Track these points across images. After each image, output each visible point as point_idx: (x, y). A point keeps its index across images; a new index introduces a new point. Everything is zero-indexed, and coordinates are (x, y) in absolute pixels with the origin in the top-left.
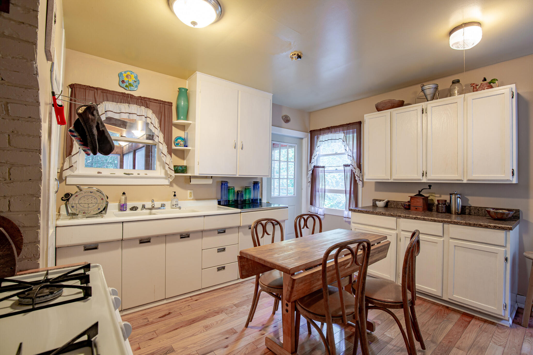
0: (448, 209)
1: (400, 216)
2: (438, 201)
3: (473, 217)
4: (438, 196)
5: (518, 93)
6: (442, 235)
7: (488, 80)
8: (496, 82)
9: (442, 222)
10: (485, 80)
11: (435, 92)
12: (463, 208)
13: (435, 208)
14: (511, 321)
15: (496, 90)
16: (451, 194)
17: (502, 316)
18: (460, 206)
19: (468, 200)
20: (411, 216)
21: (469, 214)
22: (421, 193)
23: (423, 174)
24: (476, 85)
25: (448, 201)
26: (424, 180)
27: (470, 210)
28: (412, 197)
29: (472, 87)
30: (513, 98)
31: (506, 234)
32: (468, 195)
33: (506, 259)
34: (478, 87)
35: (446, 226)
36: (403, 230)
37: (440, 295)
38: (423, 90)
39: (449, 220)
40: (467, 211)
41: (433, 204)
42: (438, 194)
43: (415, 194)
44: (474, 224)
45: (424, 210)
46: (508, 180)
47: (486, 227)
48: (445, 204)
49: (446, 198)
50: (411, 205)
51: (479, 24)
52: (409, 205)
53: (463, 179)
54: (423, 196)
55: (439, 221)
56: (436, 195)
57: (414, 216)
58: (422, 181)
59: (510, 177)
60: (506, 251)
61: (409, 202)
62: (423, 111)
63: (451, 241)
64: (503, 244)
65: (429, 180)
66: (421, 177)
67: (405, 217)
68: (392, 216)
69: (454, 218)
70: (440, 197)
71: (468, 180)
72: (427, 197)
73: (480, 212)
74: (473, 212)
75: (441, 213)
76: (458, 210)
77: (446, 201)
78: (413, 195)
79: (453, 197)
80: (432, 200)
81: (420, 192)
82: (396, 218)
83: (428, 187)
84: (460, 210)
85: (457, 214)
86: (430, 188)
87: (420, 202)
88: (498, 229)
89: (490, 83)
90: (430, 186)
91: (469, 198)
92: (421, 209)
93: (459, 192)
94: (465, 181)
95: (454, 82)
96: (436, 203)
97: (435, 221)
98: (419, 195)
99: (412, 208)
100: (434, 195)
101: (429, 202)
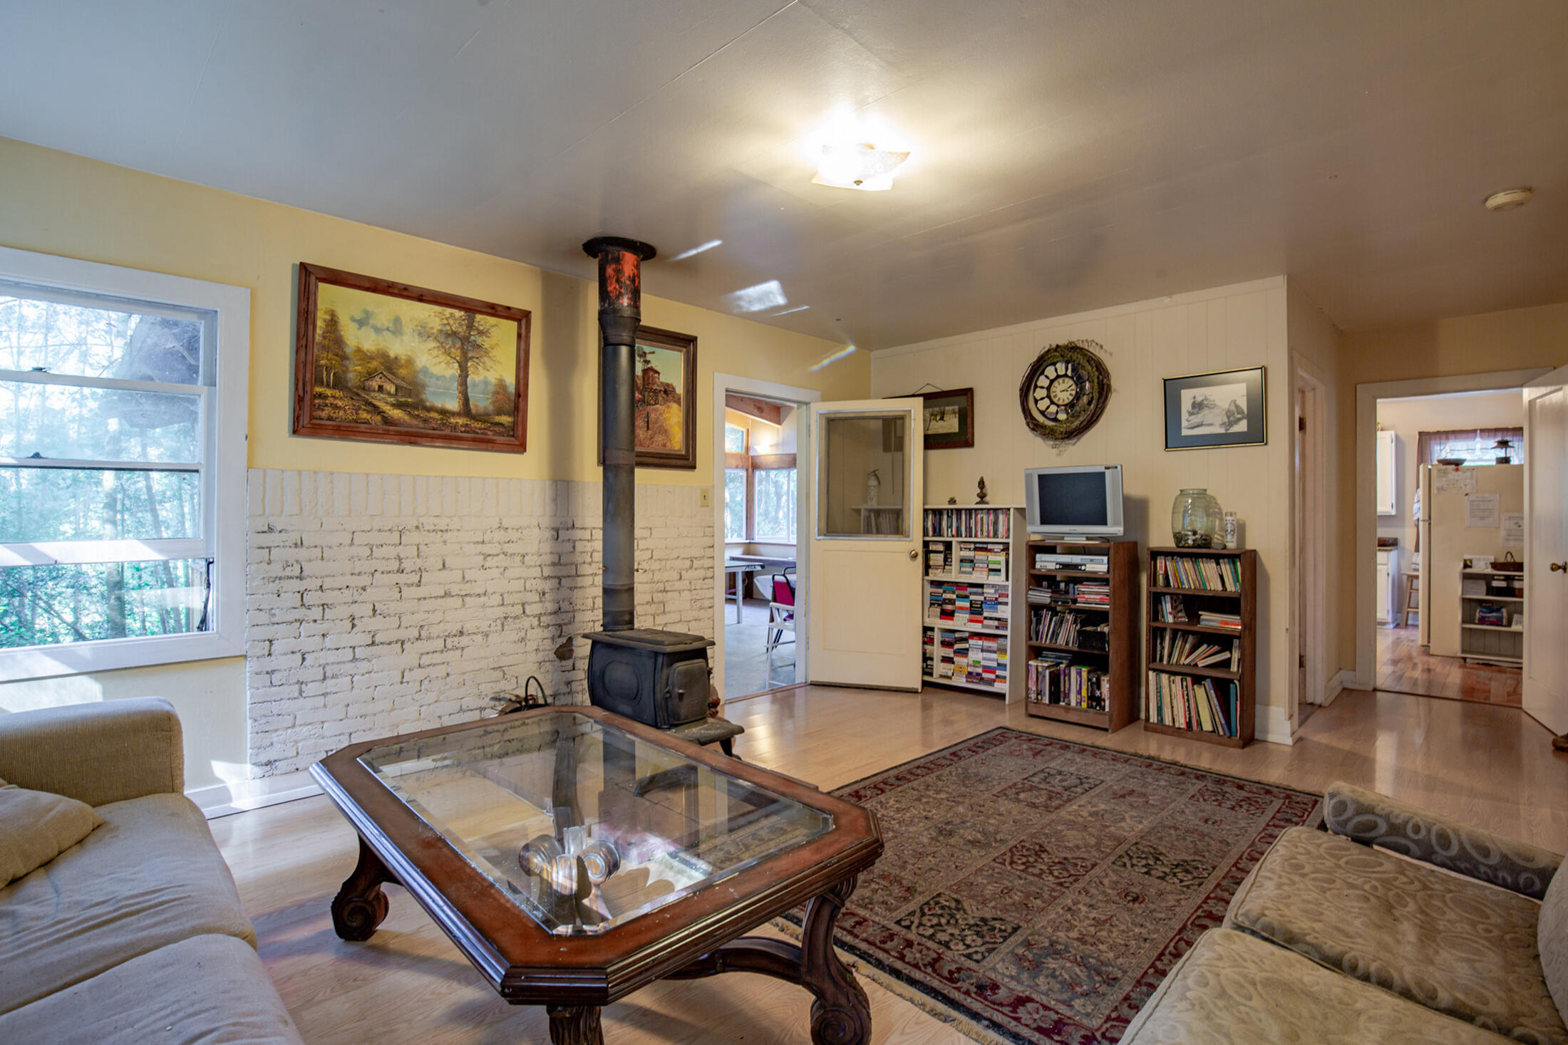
5: (1397, 435)
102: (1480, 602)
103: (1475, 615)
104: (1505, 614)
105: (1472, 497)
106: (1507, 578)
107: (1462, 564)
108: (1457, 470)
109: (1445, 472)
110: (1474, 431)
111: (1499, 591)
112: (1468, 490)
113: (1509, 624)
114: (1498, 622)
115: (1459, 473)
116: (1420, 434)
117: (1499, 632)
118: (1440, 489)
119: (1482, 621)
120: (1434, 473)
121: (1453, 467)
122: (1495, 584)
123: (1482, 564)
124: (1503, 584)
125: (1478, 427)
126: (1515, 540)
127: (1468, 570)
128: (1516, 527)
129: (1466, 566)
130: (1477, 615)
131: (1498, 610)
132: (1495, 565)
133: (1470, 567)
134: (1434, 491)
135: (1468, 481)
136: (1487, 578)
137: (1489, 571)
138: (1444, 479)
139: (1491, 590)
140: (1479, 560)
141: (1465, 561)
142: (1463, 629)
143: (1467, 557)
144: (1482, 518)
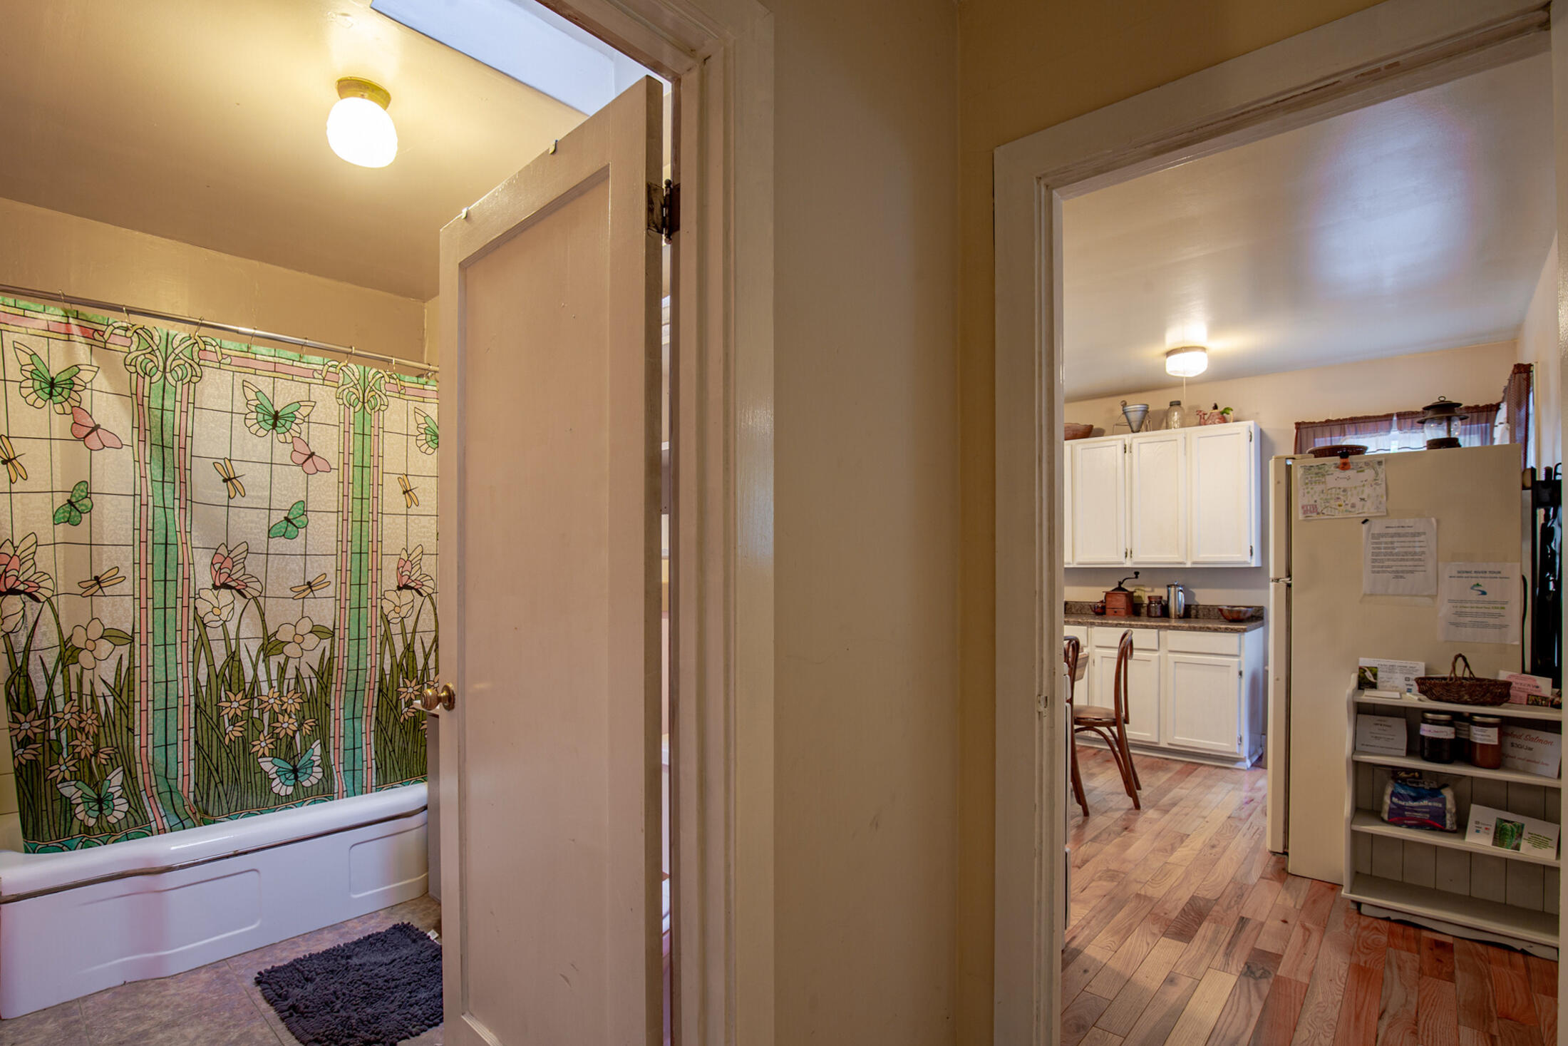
0: (1165, 612)
1: (1092, 624)
2: (1149, 597)
3: (1201, 620)
4: (1149, 589)
5: (1261, 430)
6: (1157, 648)
7: (1221, 409)
8: (1231, 413)
9: (1156, 627)
10: (1216, 407)
11: (1144, 418)
12: (1188, 608)
13: (1144, 610)
14: (1248, 763)
15: (1230, 427)
16: (1168, 586)
17: (1236, 753)
18: (1183, 606)
19: (1193, 595)
20: (1110, 622)
21: (1196, 617)
22: (1122, 586)
23: (1126, 553)
24: (1204, 414)
25: (1165, 598)
26: (1128, 564)
27: (1197, 612)
28: (1107, 594)
29: (1198, 417)
30: (1251, 441)
31: (1240, 639)
32: (1194, 587)
33: (1241, 673)
34: (1206, 417)
35: (1162, 633)
36: (1097, 647)
37: (1156, 740)
38: (1125, 413)
39: (1167, 624)
40: (1193, 612)
41: (1141, 605)
42: (1149, 586)
43: (1113, 588)
44: (1201, 628)
45: (1127, 613)
46: (1245, 562)
47: (1216, 630)
48: (1160, 603)
49: (1161, 592)
50: (1108, 607)
51: (1203, 349)
52: (1104, 608)
53: (1185, 561)
54: (1126, 590)
55: (1152, 627)
56: (1147, 589)
57: (1115, 622)
58: (1125, 566)
59: (1247, 558)
60: (1240, 663)
61: (1102, 602)
62: (1125, 448)
63: (1170, 655)
64: (1235, 652)
65: (1136, 563)
66: (1122, 558)
67: (1102, 625)
68: (1080, 624)
69: (1174, 623)
70: (1153, 591)
71: (1194, 563)
72: (1132, 593)
73: (1211, 613)
74: (1201, 613)
75: (1155, 617)
76: (1179, 611)
77: (1161, 597)
78: (1109, 589)
79: (1172, 589)
80: (1139, 597)
81: (1120, 583)
82: (1086, 627)
83: (1134, 576)
84: (1182, 612)
85: (1179, 617)
86: (1137, 577)
87: (1120, 601)
88: (1230, 632)
89: (1222, 413)
90: (1137, 574)
91: (1194, 590)
92: (1123, 612)
93: (1180, 583)
94: (1189, 565)
95: (1172, 404)
96: (1146, 601)
97: (1147, 627)
98: (1120, 589)
99: (1108, 611)
100: (1142, 588)
101: (1136, 601)
102: (1394, 772)
103: (1381, 801)
104: (1450, 805)
105: (1377, 527)
106: (1456, 719)
107: (1353, 680)
108: (1344, 467)
109: (1320, 473)
110: (1388, 417)
111: (1434, 750)
112: (1368, 510)
113: (1461, 828)
114: (1434, 823)
115: (1348, 473)
116: (1298, 425)
117: (1436, 848)
118: (1310, 510)
119: (1397, 818)
120: (1298, 474)
121: (1337, 460)
122: (1427, 730)
123: (1399, 680)
124: (1446, 733)
125: (1394, 411)
126: (1475, 625)
127: (1369, 696)
128: (1474, 595)
129: (1366, 681)
130: (1387, 800)
131: (1435, 793)
132: (1427, 685)
133: (1373, 686)
134: (1298, 515)
135: (1367, 491)
136: (1412, 717)
137: (1413, 699)
138: (1318, 488)
139: (1418, 746)
140: (1391, 669)
141: (1362, 670)
142: (1355, 835)
143: (1365, 662)
144: (1398, 575)
